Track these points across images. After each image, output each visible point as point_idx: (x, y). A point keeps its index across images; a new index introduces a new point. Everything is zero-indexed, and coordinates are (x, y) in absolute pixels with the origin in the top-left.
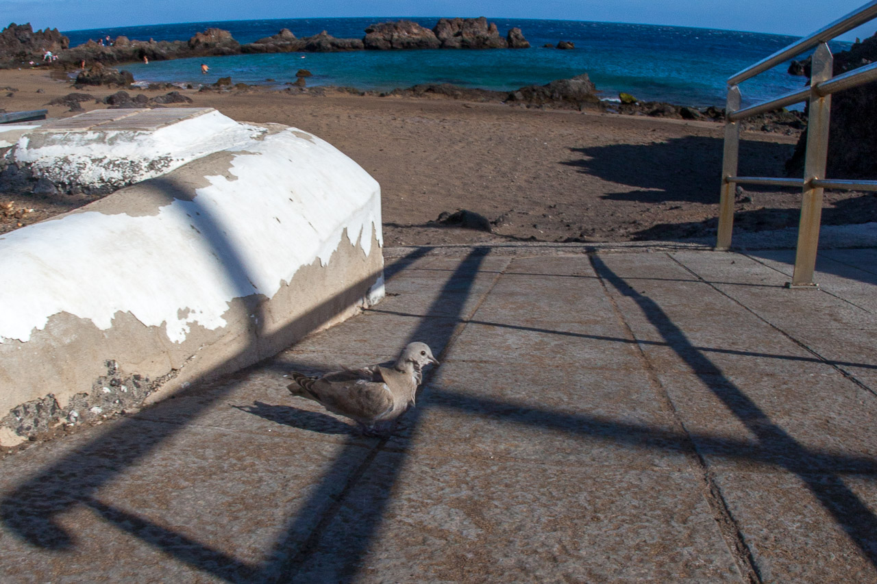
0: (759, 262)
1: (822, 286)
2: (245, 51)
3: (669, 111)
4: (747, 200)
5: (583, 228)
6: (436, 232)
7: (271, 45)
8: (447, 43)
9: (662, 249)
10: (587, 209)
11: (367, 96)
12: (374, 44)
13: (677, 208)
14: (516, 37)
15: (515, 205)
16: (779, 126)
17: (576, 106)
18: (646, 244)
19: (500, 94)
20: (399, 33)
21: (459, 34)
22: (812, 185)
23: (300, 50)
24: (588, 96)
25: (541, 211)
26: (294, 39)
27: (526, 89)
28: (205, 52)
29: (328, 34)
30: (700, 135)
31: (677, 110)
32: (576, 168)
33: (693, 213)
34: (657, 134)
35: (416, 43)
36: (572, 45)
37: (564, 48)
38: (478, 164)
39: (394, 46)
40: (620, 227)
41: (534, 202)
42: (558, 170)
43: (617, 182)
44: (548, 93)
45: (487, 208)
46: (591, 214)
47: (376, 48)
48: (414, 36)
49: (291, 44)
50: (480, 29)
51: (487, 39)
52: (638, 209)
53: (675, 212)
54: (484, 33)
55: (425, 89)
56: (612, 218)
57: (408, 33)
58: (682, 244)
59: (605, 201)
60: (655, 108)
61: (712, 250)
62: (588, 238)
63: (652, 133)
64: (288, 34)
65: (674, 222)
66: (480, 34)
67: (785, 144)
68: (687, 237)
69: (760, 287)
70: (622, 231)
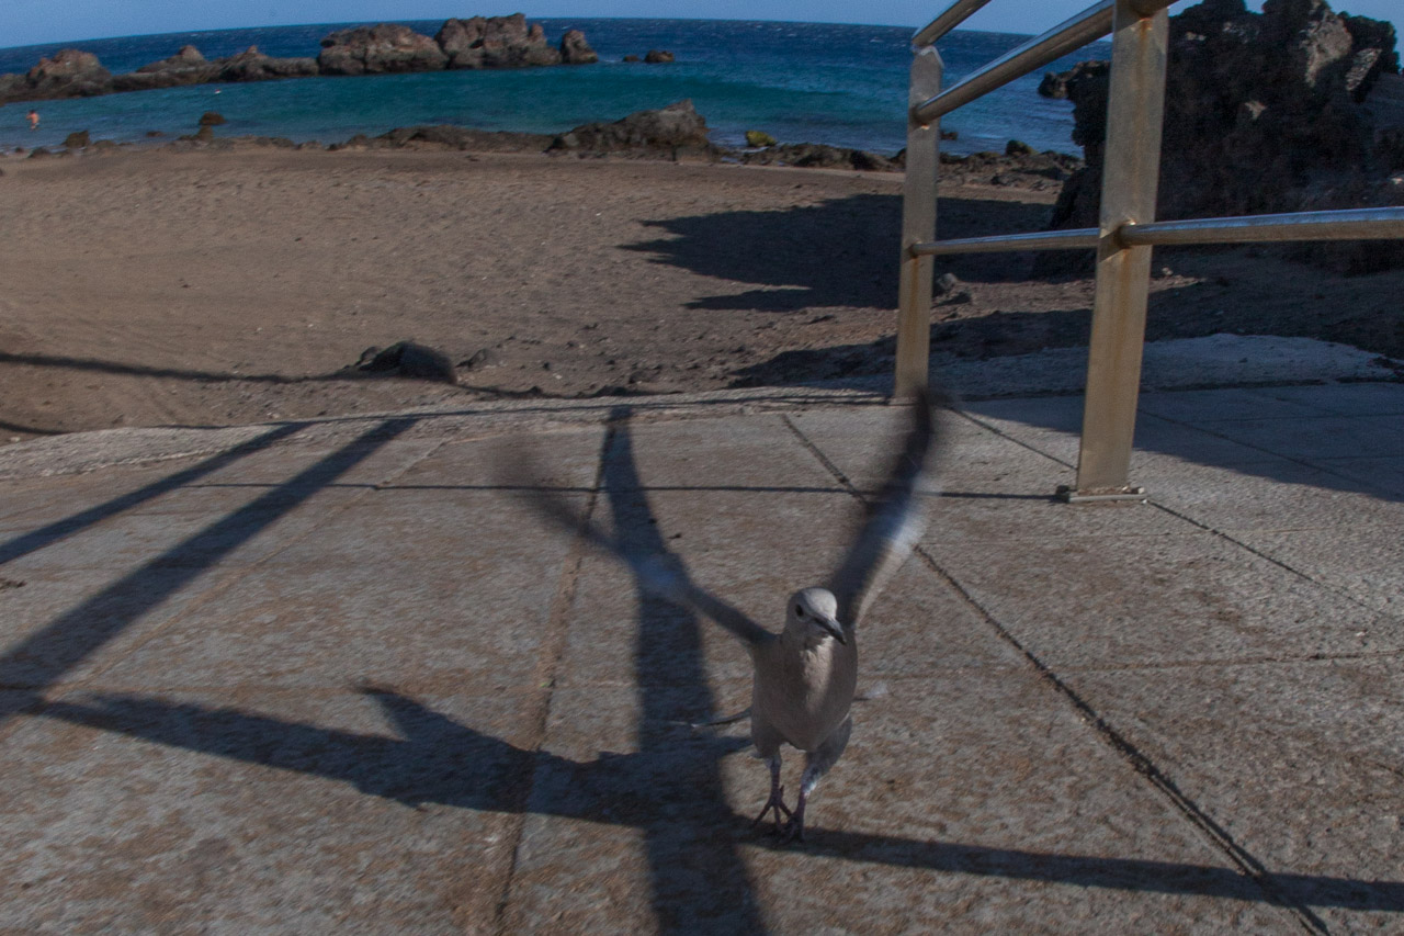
0: (989, 428)
1: (1151, 491)
2: (121, 86)
3: (830, 157)
4: (963, 299)
5: (640, 365)
6: (345, 388)
7: (163, 74)
8: (459, 60)
9: (775, 405)
10: (657, 328)
11: (305, 150)
12: (335, 66)
13: (826, 318)
14: (576, 45)
15: (521, 327)
16: (1022, 176)
17: (669, 155)
18: (747, 395)
19: (538, 139)
20: (378, 45)
21: (479, 43)
22: (1121, 239)
23: (213, 80)
24: (692, 137)
25: (567, 334)
26: (202, 63)
27: (583, 130)
28: (54, 90)
29: (260, 50)
30: (880, 193)
31: (845, 155)
32: (648, 255)
33: (854, 327)
34: (804, 193)
35: (407, 62)
36: (670, 56)
37: (658, 61)
38: (468, 255)
39: (370, 67)
40: (711, 360)
41: (559, 320)
42: (613, 259)
43: (721, 276)
44: (621, 134)
45: (465, 335)
46: (662, 337)
47: (340, 72)
48: (402, 50)
49: (196, 72)
50: (514, 34)
51: (526, 50)
52: (752, 325)
53: (823, 326)
54: (520, 40)
55: (411, 134)
56: (701, 343)
57: (394, 44)
58: (823, 393)
59: (693, 312)
60: (806, 153)
61: (885, 403)
62: (646, 384)
63: (795, 190)
64: (193, 53)
65: (817, 345)
66: (515, 42)
67: (1034, 204)
68: (841, 375)
69: (993, 502)
70: (715, 369)
